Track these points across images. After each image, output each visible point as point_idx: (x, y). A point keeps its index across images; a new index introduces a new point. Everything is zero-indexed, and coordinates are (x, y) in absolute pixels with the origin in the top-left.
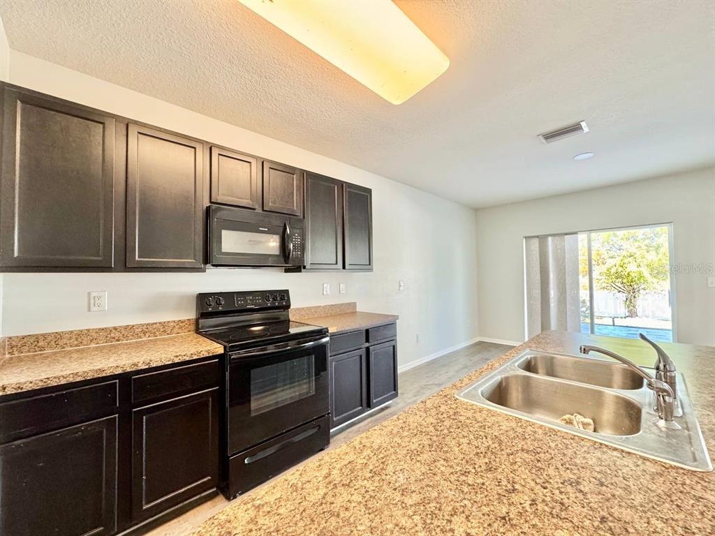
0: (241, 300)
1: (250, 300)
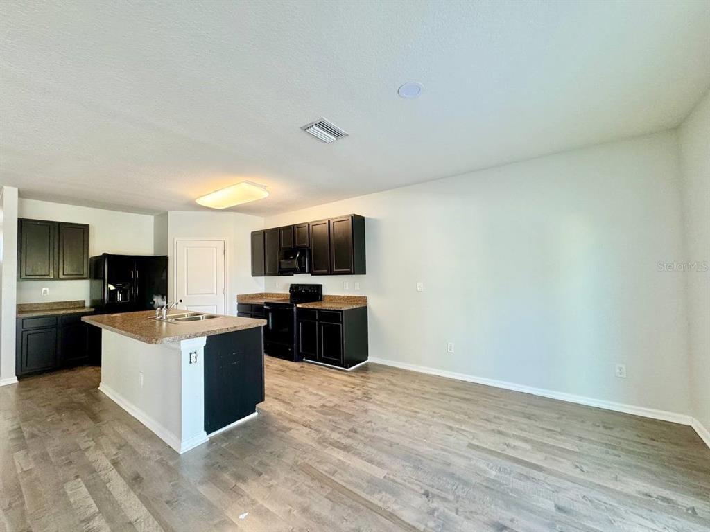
0: (301, 288)
1: (304, 288)
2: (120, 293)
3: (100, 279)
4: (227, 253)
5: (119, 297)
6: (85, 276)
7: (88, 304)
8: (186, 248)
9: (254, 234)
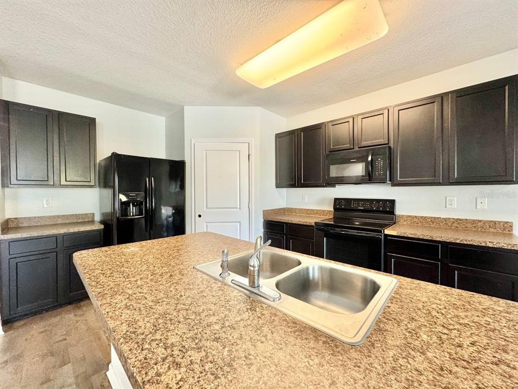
0: (356, 204)
1: (362, 204)
2: (133, 205)
3: (110, 187)
4: (252, 158)
5: (133, 210)
6: (92, 183)
7: (98, 218)
8: (204, 152)
9: (278, 136)
